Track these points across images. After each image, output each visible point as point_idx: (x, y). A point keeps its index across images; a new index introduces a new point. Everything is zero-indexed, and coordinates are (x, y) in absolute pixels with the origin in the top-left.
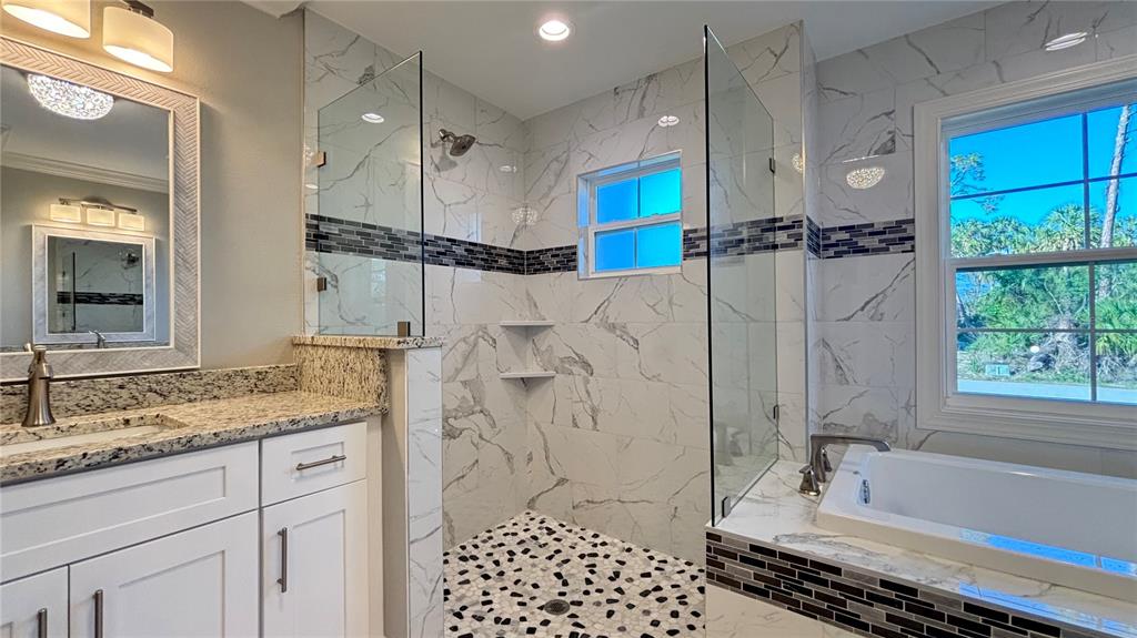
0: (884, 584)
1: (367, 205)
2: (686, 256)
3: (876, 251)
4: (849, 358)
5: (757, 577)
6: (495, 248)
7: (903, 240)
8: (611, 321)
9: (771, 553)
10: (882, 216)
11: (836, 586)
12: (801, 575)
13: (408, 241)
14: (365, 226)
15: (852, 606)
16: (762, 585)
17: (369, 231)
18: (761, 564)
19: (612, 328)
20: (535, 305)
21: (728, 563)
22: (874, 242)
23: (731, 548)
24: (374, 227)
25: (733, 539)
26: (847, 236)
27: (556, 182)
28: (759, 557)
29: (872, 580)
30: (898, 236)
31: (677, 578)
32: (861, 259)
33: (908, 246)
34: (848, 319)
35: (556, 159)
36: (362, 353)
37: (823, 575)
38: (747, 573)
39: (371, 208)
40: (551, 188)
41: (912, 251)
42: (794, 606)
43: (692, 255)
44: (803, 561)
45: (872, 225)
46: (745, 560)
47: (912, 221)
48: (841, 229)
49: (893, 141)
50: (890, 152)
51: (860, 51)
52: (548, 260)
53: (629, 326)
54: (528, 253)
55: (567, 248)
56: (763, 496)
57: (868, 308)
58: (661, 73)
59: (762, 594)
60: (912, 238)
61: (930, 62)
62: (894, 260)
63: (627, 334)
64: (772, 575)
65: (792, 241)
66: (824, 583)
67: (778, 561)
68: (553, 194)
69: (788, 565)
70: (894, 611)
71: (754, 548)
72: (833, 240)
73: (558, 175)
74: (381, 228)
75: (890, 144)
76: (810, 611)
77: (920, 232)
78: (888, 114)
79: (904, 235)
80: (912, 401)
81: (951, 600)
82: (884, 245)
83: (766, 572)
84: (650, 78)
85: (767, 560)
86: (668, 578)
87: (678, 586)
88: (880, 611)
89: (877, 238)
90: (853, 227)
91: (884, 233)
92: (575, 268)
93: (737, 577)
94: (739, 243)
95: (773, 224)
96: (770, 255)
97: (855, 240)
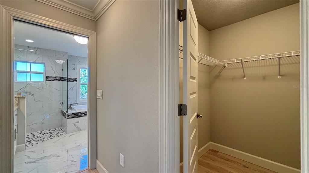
10: (73, 77)
12: (77, 114)
15: (81, 115)
19: (26, 93)
21: (69, 116)
22: (72, 80)
23: (70, 114)
30: (75, 80)
32: (70, 82)
38: (72, 116)
41: (77, 82)
43: (47, 80)
47: (77, 78)
49: (75, 68)
50: (74, 70)
53: (31, 92)
57: (71, 89)
58: (41, 49)
59: (73, 118)
60: (77, 80)
61: (79, 60)
62: (75, 83)
63: (31, 94)
66: (79, 114)
67: (75, 114)
71: (72, 114)
78: (74, 65)
80: (76, 100)
88: (84, 114)
90: (69, 78)
93: (71, 117)
94: (56, 79)
95: (62, 78)
96: (61, 82)
97: (70, 80)
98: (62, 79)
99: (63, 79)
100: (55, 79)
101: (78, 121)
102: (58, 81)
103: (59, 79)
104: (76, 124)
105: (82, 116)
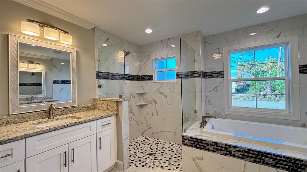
0: (213, 142)
1: (108, 68)
2: (177, 78)
3: (216, 77)
4: (211, 100)
5: (191, 143)
6: (134, 75)
7: (221, 75)
8: (160, 92)
9: (193, 138)
10: (217, 70)
11: (205, 143)
12: (199, 142)
13: (116, 75)
14: (108, 73)
15: (207, 147)
16: (192, 145)
17: (108, 74)
18: (192, 141)
19: (161, 93)
20: (143, 88)
21: (186, 141)
22: (216, 75)
23: (186, 138)
24: (109, 73)
25: (187, 136)
26: (211, 74)
27: (148, 60)
28: (191, 139)
29: (211, 142)
30: (220, 74)
31: (176, 147)
32: (213, 79)
33: (222, 76)
34: (211, 91)
35: (148, 55)
36: (112, 102)
37: (203, 142)
38: (189, 143)
39: (109, 69)
40: (146, 62)
41: (223, 77)
42: (198, 148)
43: (178, 78)
44: (199, 139)
45: (215, 72)
46: (189, 140)
47: (223, 71)
48: (209, 72)
51: (213, 35)
52: (146, 78)
53: (165, 93)
54: (141, 76)
55: (150, 75)
56: (193, 129)
57: (215, 89)
58: (171, 38)
59: (192, 146)
60: (223, 75)
61: (226, 39)
62: (220, 79)
63: (165, 95)
64: (194, 143)
65: (199, 76)
66: (203, 143)
67: (196, 140)
68: (147, 63)
69: (197, 140)
70: (214, 147)
71: (190, 138)
72: (208, 75)
73: (148, 59)
74: (111, 73)
76: (200, 149)
77: (225, 73)
78: (218, 49)
79: (222, 74)
80: (224, 108)
81: (222, 144)
83: (193, 142)
84: (169, 39)
85: (193, 140)
86: (174, 147)
87: (176, 149)
88: (212, 147)
89: (216, 74)
90: (212, 72)
91: (218, 73)
92: (152, 80)
93: (187, 144)
94: (188, 76)
95: (195, 72)
96: (194, 79)
97: (212, 75)
98: (194, 74)
99: (196, 75)
100: (186, 75)
101: (200, 156)
102: (190, 78)
103: (191, 75)
104: (196, 160)
105: (207, 150)
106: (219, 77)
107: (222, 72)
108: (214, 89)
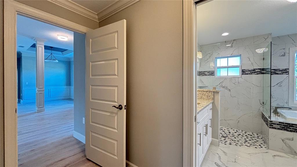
3: (280, 74)
4: (274, 93)
5: (280, 127)
7: (286, 72)
8: (223, 86)
10: (282, 68)
16: (281, 128)
18: (281, 125)
19: (224, 87)
21: (274, 125)
23: (275, 123)
25: (275, 121)
27: (209, 58)
28: (281, 124)
30: (285, 71)
32: (277, 75)
33: (287, 73)
34: (274, 86)
35: (209, 53)
36: (208, 92)
37: (294, 126)
40: (207, 59)
42: (288, 131)
43: (244, 74)
44: (290, 124)
45: (280, 69)
46: (277, 124)
47: (289, 69)
48: (272, 69)
49: (285, 54)
50: (284, 56)
52: (207, 73)
53: (228, 87)
54: (201, 72)
55: (212, 71)
58: (237, 39)
60: (288, 72)
61: (293, 40)
62: (285, 76)
63: (228, 89)
64: (283, 126)
67: (285, 124)
68: (208, 61)
69: (287, 125)
71: (279, 123)
75: (284, 54)
76: (291, 131)
77: (290, 71)
78: (284, 49)
80: (288, 102)
82: (282, 73)
83: (282, 126)
85: (282, 124)
89: (281, 72)
90: (275, 69)
91: (282, 71)
92: (214, 75)
93: (276, 127)
94: (255, 72)
95: (263, 69)
96: (262, 75)
97: (275, 72)
98: (262, 71)
99: (264, 72)
100: (253, 72)
102: (257, 74)
103: (259, 72)
104: (286, 140)
106: (284, 74)
107: (287, 70)
108: (277, 85)
